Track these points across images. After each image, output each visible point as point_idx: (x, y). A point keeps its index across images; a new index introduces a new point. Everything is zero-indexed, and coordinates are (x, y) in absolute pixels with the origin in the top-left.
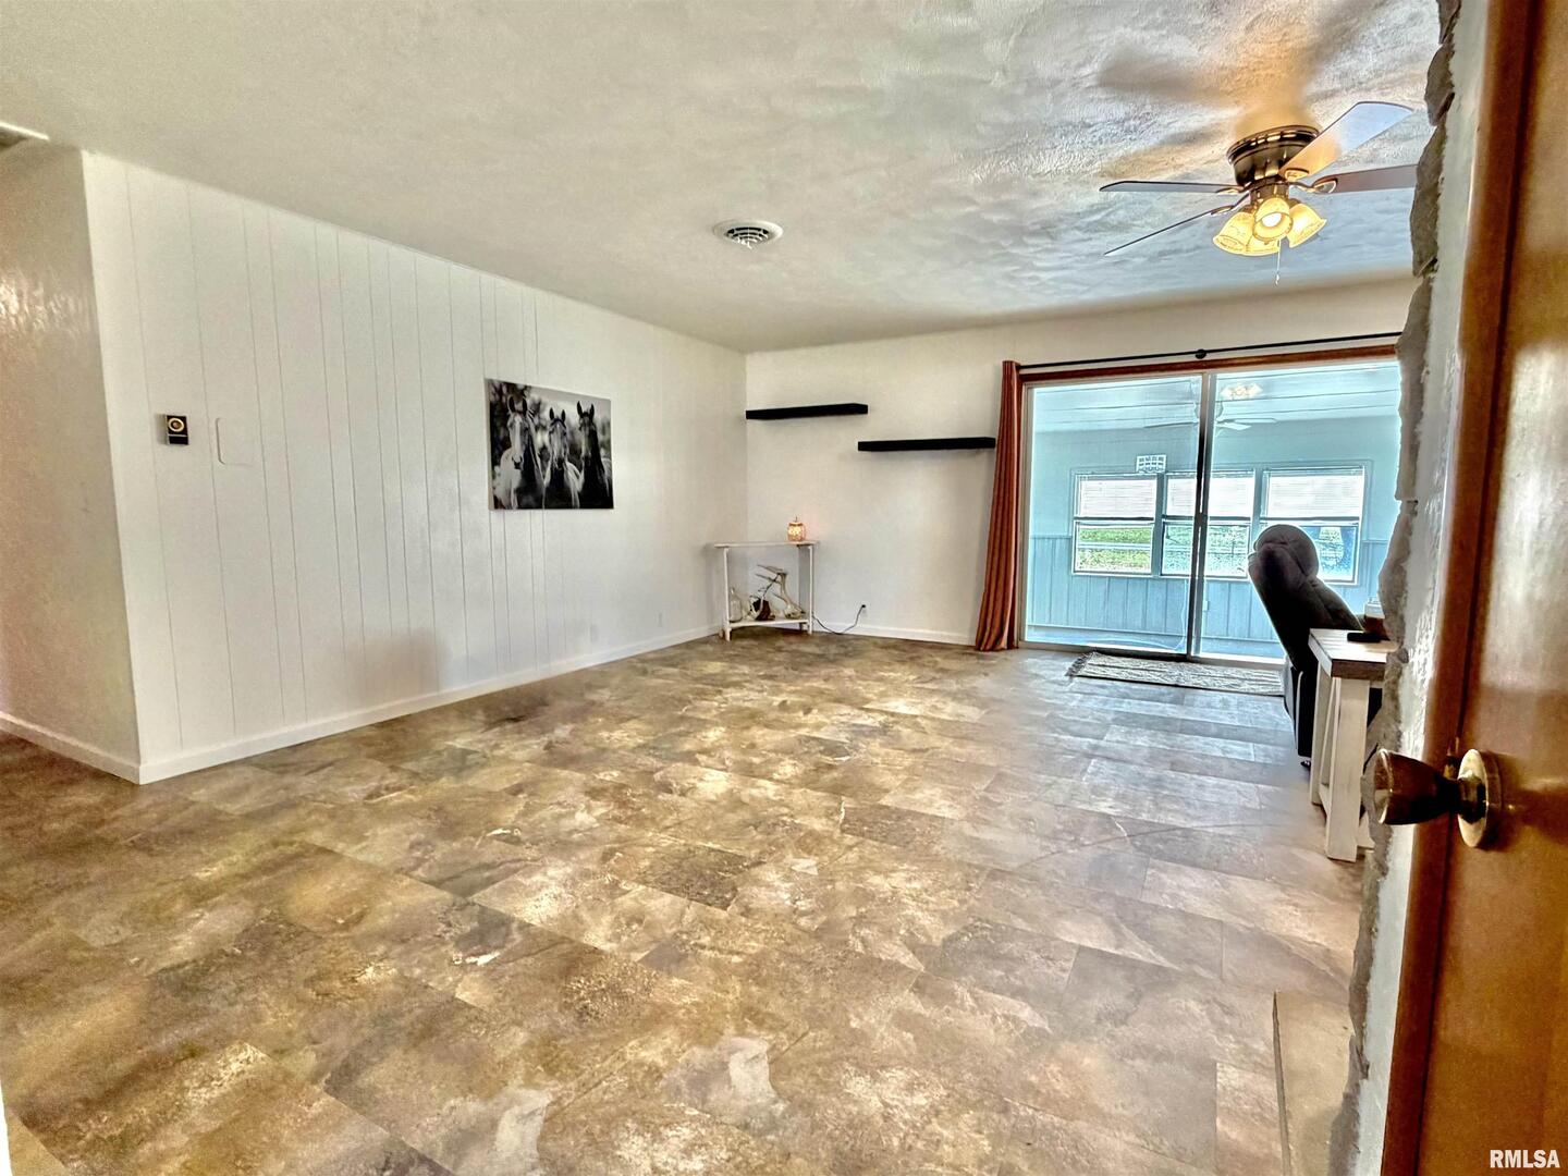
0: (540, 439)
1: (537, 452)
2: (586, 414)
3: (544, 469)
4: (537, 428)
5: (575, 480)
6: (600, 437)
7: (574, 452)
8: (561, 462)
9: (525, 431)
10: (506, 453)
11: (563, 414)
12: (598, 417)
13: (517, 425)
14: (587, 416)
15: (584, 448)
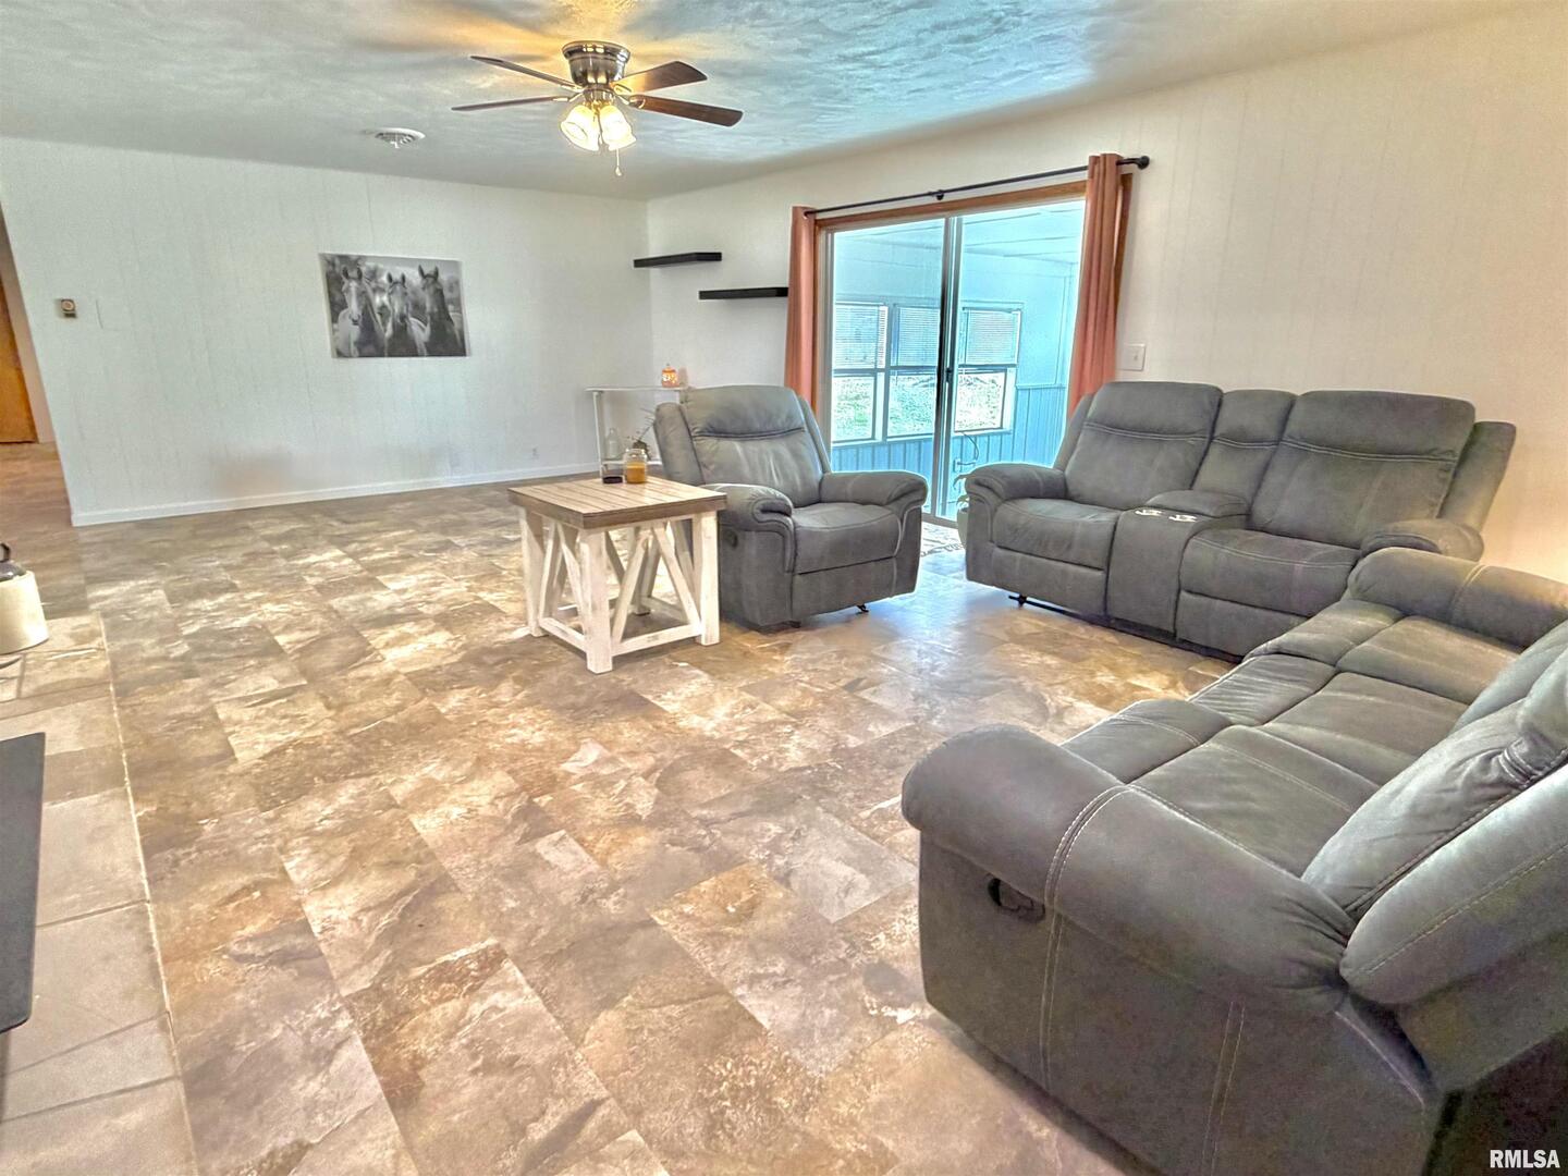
0: (379, 300)
1: (376, 311)
2: (428, 276)
3: (384, 324)
4: (374, 291)
5: (420, 332)
6: (447, 295)
7: (418, 308)
8: (403, 318)
9: (362, 294)
10: (342, 313)
11: (403, 278)
12: (443, 277)
13: (353, 290)
14: (431, 278)
15: (429, 304)
